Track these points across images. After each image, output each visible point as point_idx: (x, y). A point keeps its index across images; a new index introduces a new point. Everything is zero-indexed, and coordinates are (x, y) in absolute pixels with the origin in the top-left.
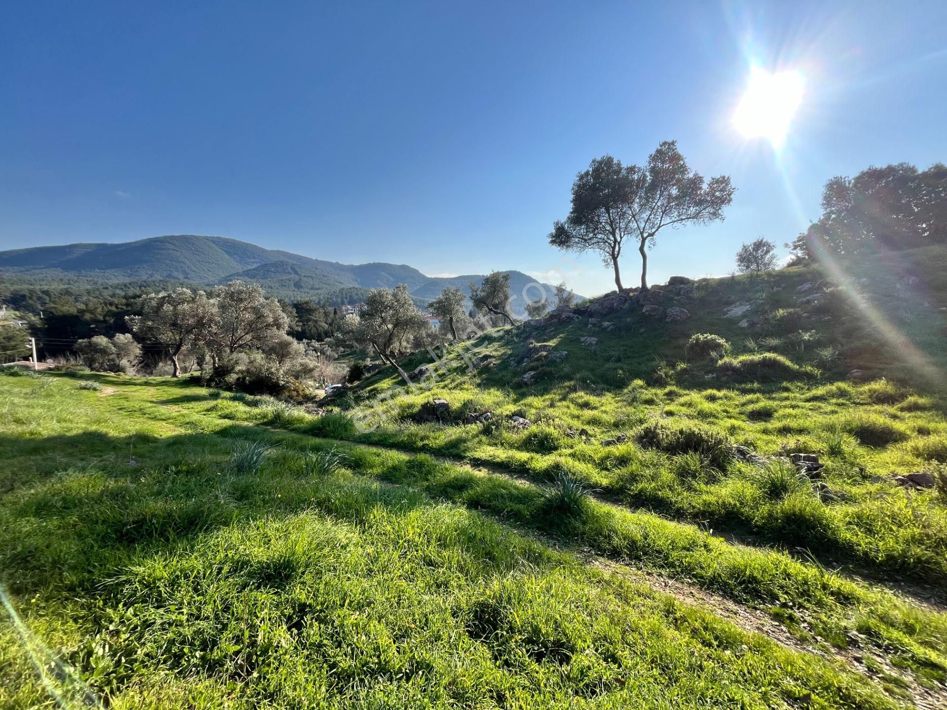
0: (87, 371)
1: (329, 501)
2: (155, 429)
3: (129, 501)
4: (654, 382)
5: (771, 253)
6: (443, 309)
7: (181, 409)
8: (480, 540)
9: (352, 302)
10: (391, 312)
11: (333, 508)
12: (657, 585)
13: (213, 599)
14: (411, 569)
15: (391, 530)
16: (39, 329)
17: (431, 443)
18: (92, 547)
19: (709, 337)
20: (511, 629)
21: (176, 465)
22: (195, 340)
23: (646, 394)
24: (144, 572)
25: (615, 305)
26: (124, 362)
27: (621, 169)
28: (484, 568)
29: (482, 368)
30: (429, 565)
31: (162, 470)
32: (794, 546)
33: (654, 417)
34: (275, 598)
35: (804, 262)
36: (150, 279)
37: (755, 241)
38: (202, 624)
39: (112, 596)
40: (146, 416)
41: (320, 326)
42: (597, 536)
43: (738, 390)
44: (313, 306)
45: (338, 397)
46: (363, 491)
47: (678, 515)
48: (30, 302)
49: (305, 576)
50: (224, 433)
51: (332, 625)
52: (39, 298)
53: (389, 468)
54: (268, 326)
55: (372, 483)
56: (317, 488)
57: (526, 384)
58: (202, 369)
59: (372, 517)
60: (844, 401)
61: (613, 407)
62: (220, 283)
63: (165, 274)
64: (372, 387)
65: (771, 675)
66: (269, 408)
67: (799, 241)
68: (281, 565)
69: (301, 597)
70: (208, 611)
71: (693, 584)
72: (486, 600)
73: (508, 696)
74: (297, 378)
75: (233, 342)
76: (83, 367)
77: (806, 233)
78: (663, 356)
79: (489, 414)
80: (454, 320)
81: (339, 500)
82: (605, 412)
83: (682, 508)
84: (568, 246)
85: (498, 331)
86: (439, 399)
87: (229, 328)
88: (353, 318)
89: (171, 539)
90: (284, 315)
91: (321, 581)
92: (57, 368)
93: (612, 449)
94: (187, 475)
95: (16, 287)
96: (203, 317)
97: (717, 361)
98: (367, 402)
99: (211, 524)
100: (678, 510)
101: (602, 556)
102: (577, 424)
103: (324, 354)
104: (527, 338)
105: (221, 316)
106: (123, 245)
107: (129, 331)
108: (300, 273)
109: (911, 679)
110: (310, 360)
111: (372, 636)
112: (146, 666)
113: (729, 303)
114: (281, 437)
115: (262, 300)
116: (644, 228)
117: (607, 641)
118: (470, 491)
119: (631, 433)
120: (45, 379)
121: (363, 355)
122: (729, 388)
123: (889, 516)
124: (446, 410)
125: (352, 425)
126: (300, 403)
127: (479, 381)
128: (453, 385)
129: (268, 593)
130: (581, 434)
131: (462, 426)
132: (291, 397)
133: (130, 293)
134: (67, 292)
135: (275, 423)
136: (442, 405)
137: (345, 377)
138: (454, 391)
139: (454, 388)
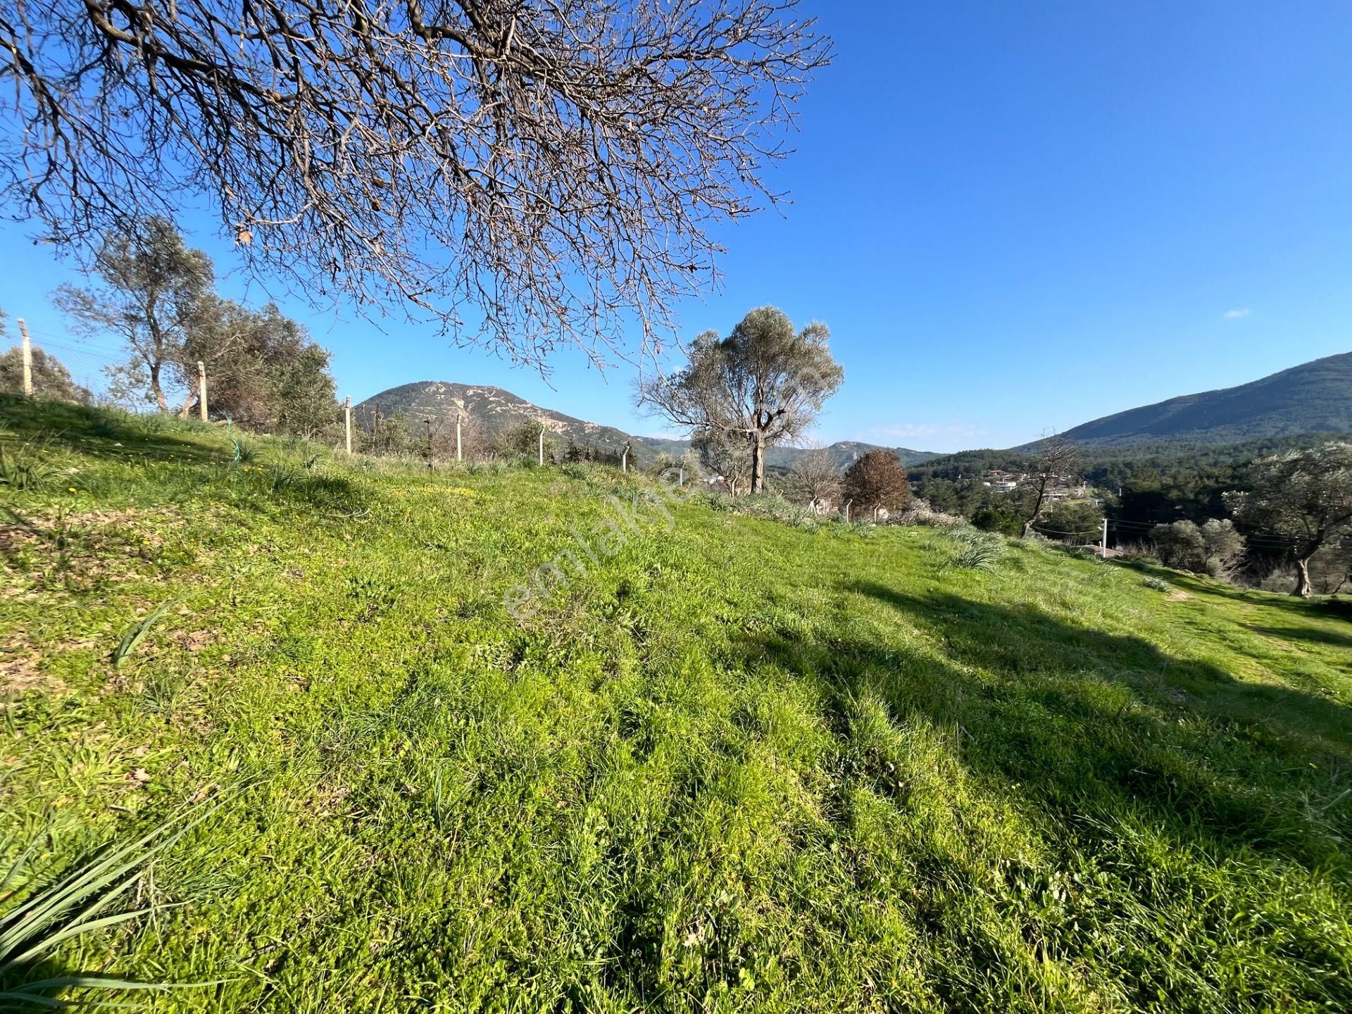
0: (1159, 566)
16: (1115, 510)
26: (1214, 561)
40: (1226, 643)
48: (1111, 477)
52: (1120, 472)
63: (1313, 424)
76: (1154, 560)
92: (1125, 557)
95: (1100, 460)
107: (1229, 515)
120: (1106, 567)
133: (1242, 459)
134: (1154, 464)
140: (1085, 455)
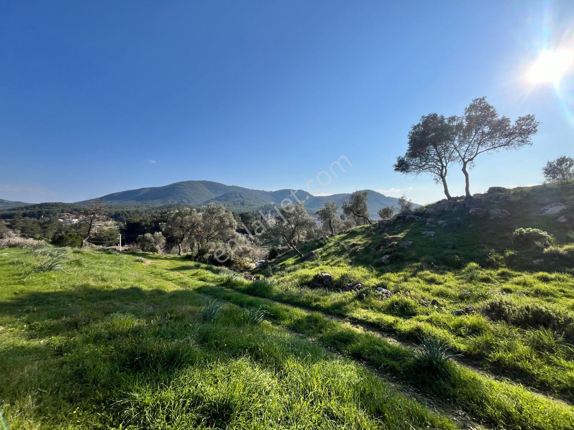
0: (141, 252)
1: (258, 349)
2: (166, 286)
4: (486, 264)
6: (325, 215)
7: (180, 274)
10: (294, 218)
11: (260, 355)
16: (124, 230)
17: (322, 304)
21: (171, 313)
22: (190, 235)
23: (482, 274)
25: (446, 208)
26: (158, 247)
27: (444, 119)
29: (351, 253)
33: (496, 294)
40: (162, 278)
42: (469, 401)
44: (250, 215)
45: (263, 269)
46: (279, 342)
49: (240, 418)
50: (199, 290)
52: (125, 215)
53: (295, 321)
54: (226, 227)
57: (384, 264)
58: (192, 251)
61: (454, 283)
62: (204, 204)
64: (282, 263)
66: (226, 274)
74: (240, 256)
75: (208, 237)
76: (139, 250)
78: (492, 245)
79: (360, 284)
80: (332, 221)
82: (449, 287)
83: (546, 382)
85: (361, 228)
86: (325, 273)
87: (207, 228)
88: (272, 222)
89: (159, 371)
90: (235, 221)
91: (251, 426)
92: (129, 250)
93: (462, 318)
94: (175, 321)
96: (195, 223)
97: (542, 249)
98: (280, 272)
103: (255, 242)
104: (382, 232)
105: (203, 222)
107: (161, 231)
108: (243, 197)
110: (248, 246)
113: (544, 205)
114: (230, 294)
115: (224, 213)
116: (464, 156)
118: (353, 345)
119: (477, 306)
120: (121, 256)
121: (277, 243)
122: (559, 271)
124: (330, 280)
125: (271, 288)
126: (242, 271)
127: (350, 261)
128: (333, 263)
130: (433, 304)
131: (342, 292)
132: (237, 268)
135: (227, 285)
136: (327, 277)
137: (266, 256)
138: (334, 267)
139: (334, 265)
140: (111, 207)
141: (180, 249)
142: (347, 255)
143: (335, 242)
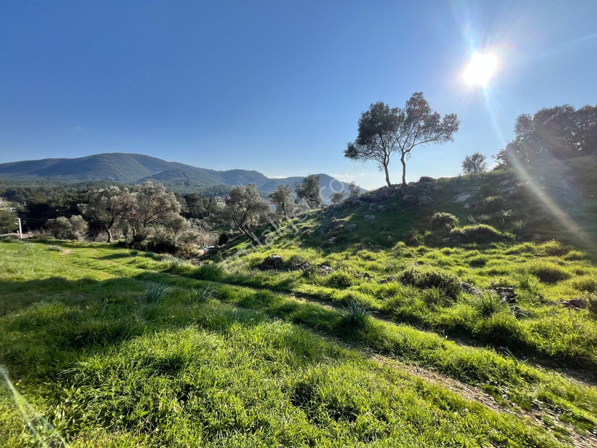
0: (54, 239)
1: (205, 319)
2: (96, 275)
3: (78, 321)
4: (411, 243)
5: (483, 162)
6: (278, 198)
7: (112, 262)
8: (300, 343)
9: (221, 194)
10: (245, 200)
11: (208, 324)
12: (412, 371)
13: (131, 382)
14: (257, 362)
15: (244, 338)
16: (23, 213)
17: (270, 283)
18: (55, 350)
19: (445, 215)
20: (319, 400)
21: (109, 298)
22: (122, 219)
23: (406, 251)
24: (88, 365)
25: (386, 195)
26: (77, 233)
27: (389, 110)
28: (302, 361)
29: (302, 236)
30: (268, 360)
31: (100, 301)
32: (499, 346)
33: (411, 265)
34: (170, 381)
35: (504, 167)
36: (94, 181)
37: (473, 154)
38: (124, 398)
39: (67, 380)
40: (90, 267)
41: (201, 210)
42: (375, 341)
43: (463, 248)
44: (196, 197)
45: (212, 254)
46: (226, 313)
47: (426, 327)
48: (18, 195)
49: (189, 367)
50: (139, 277)
51: (206, 398)
52: (24, 193)
53: (244, 299)
54: (168, 210)
55: (233, 308)
56: (198, 312)
57: (330, 245)
58: (126, 237)
59: (232, 330)
60: (530, 254)
61: (385, 259)
62: (138, 183)
63: (104, 177)
64: (233, 248)
65: (483, 427)
66: (168, 261)
67: (501, 154)
68: (174, 360)
69: (186, 380)
70: (128, 389)
71: (435, 371)
72: (304, 381)
73: (316, 442)
74: (186, 242)
75: (146, 220)
76: (51, 237)
77: (505, 149)
78: (416, 227)
79: (307, 264)
80: (285, 205)
81: (211, 319)
82: (380, 262)
83: (429, 323)
84: (356, 158)
85: (312, 212)
86: (276, 255)
87: (143, 211)
88: (221, 204)
89: (105, 345)
90: (178, 203)
91: (200, 370)
92: (35, 237)
93: (384, 286)
94: (116, 304)
95: (9, 186)
96: (127, 204)
97: (450, 230)
99: (130, 335)
100: (426, 323)
101: (378, 353)
102: (363, 270)
103: (203, 227)
104: (331, 216)
105: (138, 204)
106: (76, 159)
107: (80, 213)
108: (188, 176)
109: (572, 429)
110: (195, 231)
111: (231, 405)
112: (88, 425)
113: (457, 193)
114: (175, 279)
115: (164, 193)
116: (403, 147)
117: (380, 407)
118: (295, 313)
119: (397, 275)
120: (26, 244)
121: (228, 227)
122: (458, 247)
123: (558, 327)
124: (280, 262)
125: (220, 272)
126: (188, 258)
127: (301, 244)
128: (285, 246)
129: (165, 378)
130: (365, 276)
131: (290, 272)
132: (182, 254)
133: (81, 190)
134: (41, 189)
135: (172, 271)
136: (278, 259)
137: (216, 242)
138: (285, 250)
139: (285, 248)
141: (109, 235)
142: (298, 238)
143: (288, 225)
